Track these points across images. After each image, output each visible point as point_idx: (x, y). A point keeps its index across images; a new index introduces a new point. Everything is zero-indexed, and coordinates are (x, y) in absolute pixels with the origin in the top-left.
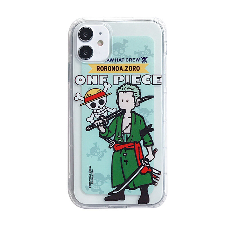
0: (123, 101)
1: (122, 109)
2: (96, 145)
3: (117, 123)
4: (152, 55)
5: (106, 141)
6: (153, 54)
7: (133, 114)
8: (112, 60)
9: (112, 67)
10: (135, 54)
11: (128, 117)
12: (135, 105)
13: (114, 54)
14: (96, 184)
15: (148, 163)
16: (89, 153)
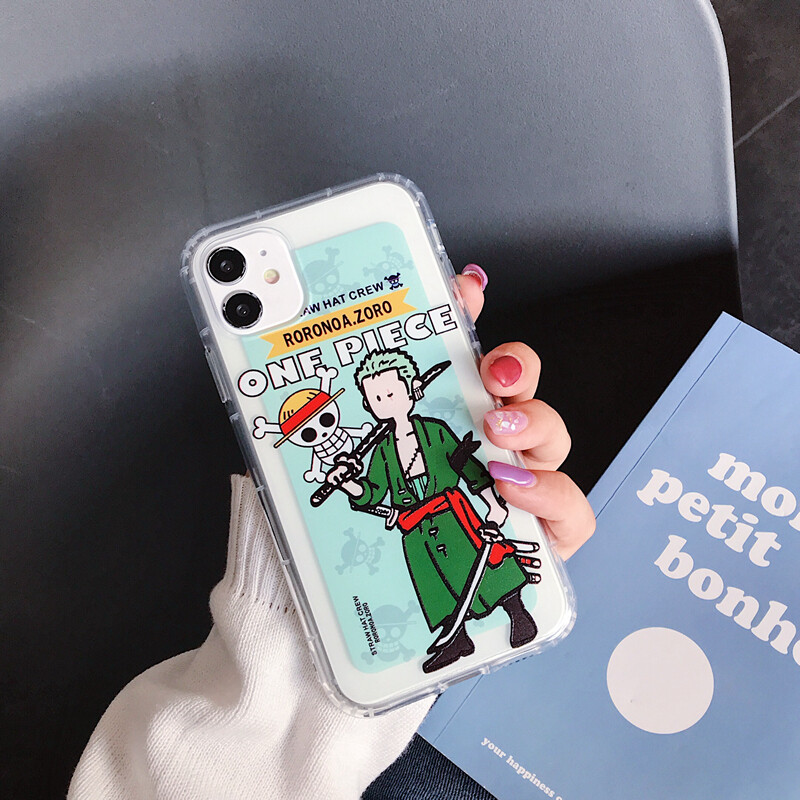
0: (379, 399)
1: (384, 421)
2: (351, 536)
3: (385, 459)
4: (410, 265)
5: (374, 514)
6: (411, 262)
7: (416, 422)
8: (315, 308)
9: (323, 323)
10: (366, 274)
11: (408, 435)
12: (412, 398)
13: (315, 292)
14: (386, 637)
15: (498, 531)
16: (341, 562)
